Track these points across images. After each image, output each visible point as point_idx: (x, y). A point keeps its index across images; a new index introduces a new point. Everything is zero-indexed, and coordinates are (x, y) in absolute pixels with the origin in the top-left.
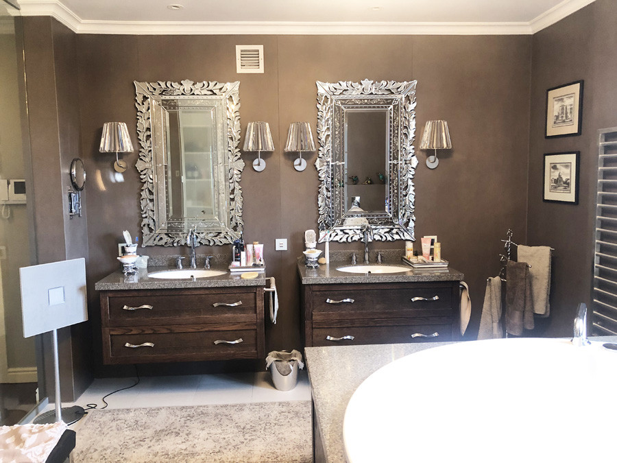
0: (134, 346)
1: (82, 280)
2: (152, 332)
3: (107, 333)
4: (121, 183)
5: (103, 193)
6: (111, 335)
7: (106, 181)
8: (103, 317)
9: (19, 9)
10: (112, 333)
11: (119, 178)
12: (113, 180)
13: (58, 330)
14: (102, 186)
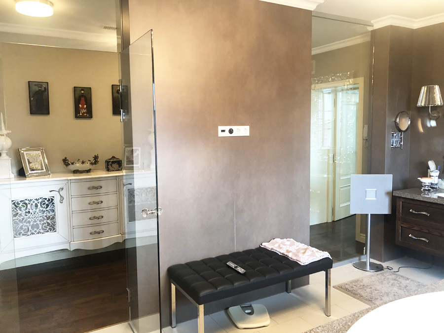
0: (414, 238)
1: (390, 188)
2: (427, 231)
3: (399, 225)
4: (434, 127)
5: (421, 133)
6: (401, 227)
7: (424, 126)
8: (397, 213)
9: (373, 26)
10: (402, 225)
11: (433, 123)
12: (429, 125)
13: (371, 214)
14: (421, 129)
